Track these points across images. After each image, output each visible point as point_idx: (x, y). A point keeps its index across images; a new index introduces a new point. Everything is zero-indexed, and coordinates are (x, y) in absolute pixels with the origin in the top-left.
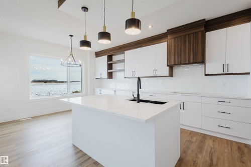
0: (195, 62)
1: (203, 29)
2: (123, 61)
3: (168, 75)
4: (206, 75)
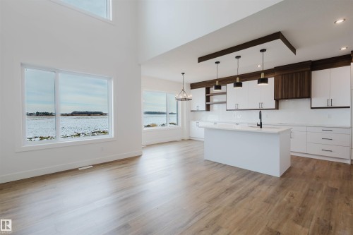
0: (302, 97)
1: (309, 69)
2: (225, 93)
3: (274, 107)
4: (312, 108)
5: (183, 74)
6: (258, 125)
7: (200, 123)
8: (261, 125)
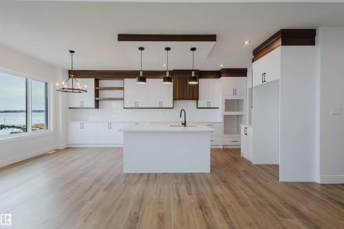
2: (122, 89)
4: (198, 108)
5: (72, 52)
6: (183, 124)
7: (85, 124)
8: (184, 124)
